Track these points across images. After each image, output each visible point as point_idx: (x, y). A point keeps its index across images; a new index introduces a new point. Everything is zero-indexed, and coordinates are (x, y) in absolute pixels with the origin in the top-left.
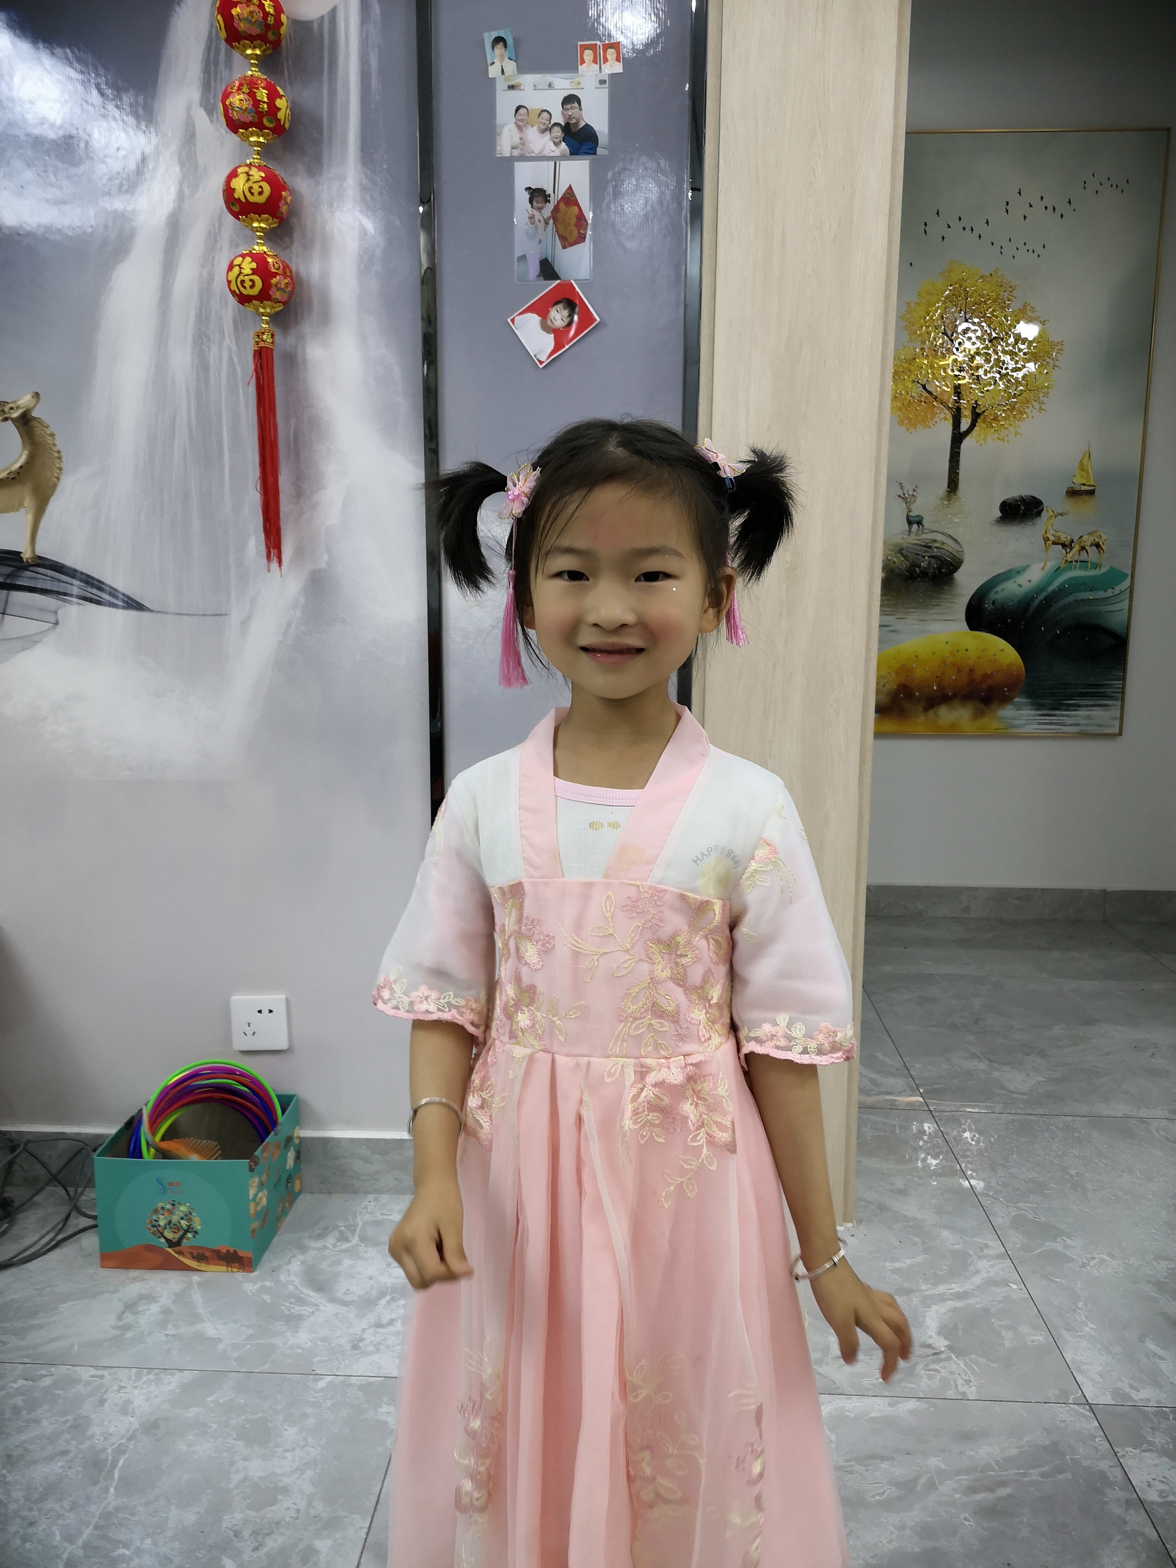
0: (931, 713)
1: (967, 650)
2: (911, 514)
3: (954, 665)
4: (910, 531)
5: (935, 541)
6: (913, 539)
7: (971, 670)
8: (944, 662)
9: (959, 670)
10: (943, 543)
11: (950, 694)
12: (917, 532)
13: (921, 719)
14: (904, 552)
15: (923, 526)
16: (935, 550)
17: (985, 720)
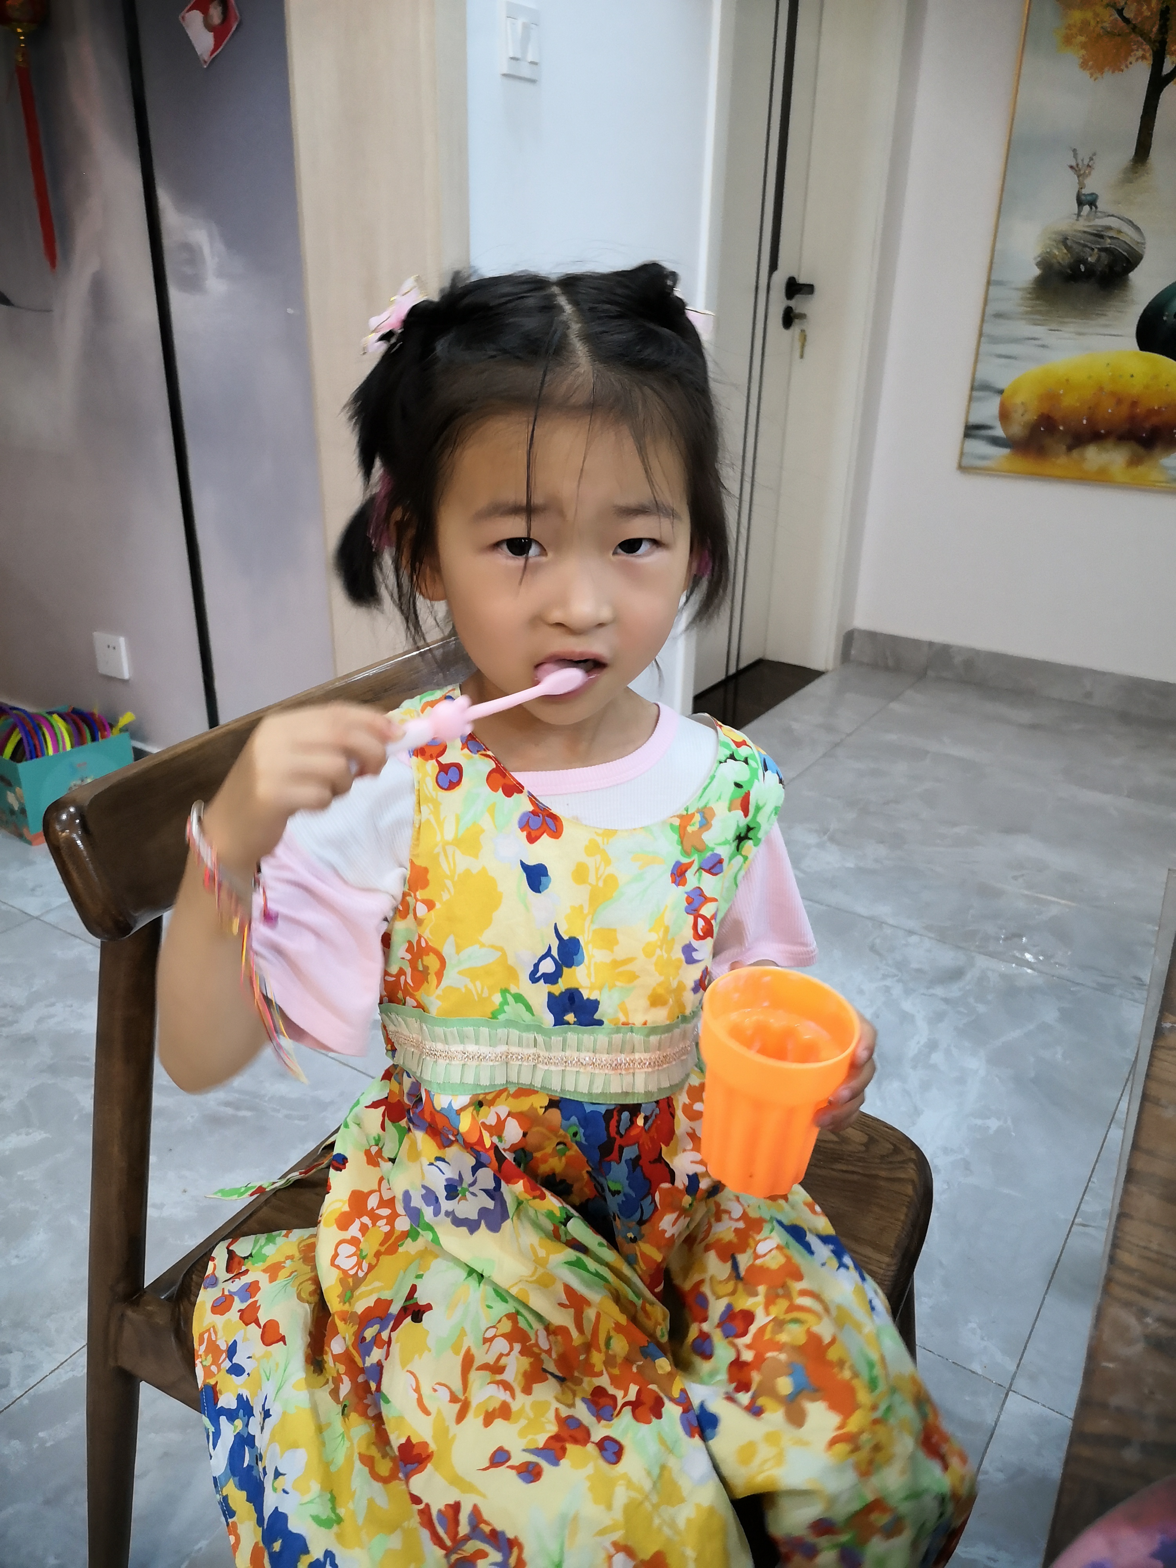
0: (1075, 453)
1: (1132, 376)
2: (1084, 191)
3: (1113, 394)
4: (1079, 215)
5: (1109, 228)
6: (1082, 225)
7: (1134, 404)
8: (1101, 389)
9: (1119, 401)
10: (1119, 232)
11: (1103, 431)
12: (1088, 215)
13: (1063, 460)
14: (1069, 243)
15: (1096, 207)
16: (1109, 241)
17: (1141, 469)
